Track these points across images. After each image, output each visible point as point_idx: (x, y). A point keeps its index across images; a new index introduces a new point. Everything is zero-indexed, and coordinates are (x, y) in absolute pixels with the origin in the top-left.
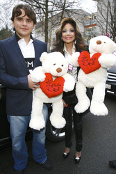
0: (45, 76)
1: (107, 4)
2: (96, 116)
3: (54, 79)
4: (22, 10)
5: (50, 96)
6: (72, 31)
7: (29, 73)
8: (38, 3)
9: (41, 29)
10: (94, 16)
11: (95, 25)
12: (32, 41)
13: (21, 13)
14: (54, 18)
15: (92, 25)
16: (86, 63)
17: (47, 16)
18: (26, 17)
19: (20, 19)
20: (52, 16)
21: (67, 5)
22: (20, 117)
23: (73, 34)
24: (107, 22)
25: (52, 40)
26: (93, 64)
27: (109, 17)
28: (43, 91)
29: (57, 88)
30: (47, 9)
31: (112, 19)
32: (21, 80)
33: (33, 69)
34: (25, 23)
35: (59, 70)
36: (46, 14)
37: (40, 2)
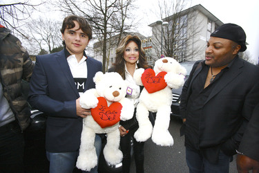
0: (97, 101)
1: (161, 30)
2: (160, 146)
3: (109, 104)
4: (75, 22)
5: (103, 126)
6: (136, 50)
7: (78, 97)
8: (97, 24)
9: (99, 49)
10: (149, 39)
11: (151, 47)
12: (85, 58)
13: (74, 26)
14: (112, 39)
15: (148, 48)
16: (151, 80)
17: (105, 36)
18: (81, 31)
19: (73, 33)
20: (111, 37)
21: (124, 28)
22: (64, 154)
23: (137, 53)
24: (162, 44)
25: (110, 60)
26: (159, 82)
27: (164, 41)
28: (95, 120)
29: (112, 116)
30: (105, 30)
31: (165, 42)
32: (67, 105)
33: (83, 91)
34: (78, 38)
35: (116, 94)
36: (105, 34)
37: (99, 23)
